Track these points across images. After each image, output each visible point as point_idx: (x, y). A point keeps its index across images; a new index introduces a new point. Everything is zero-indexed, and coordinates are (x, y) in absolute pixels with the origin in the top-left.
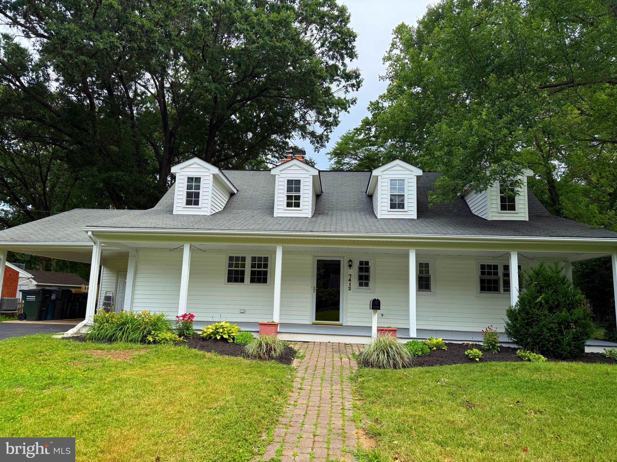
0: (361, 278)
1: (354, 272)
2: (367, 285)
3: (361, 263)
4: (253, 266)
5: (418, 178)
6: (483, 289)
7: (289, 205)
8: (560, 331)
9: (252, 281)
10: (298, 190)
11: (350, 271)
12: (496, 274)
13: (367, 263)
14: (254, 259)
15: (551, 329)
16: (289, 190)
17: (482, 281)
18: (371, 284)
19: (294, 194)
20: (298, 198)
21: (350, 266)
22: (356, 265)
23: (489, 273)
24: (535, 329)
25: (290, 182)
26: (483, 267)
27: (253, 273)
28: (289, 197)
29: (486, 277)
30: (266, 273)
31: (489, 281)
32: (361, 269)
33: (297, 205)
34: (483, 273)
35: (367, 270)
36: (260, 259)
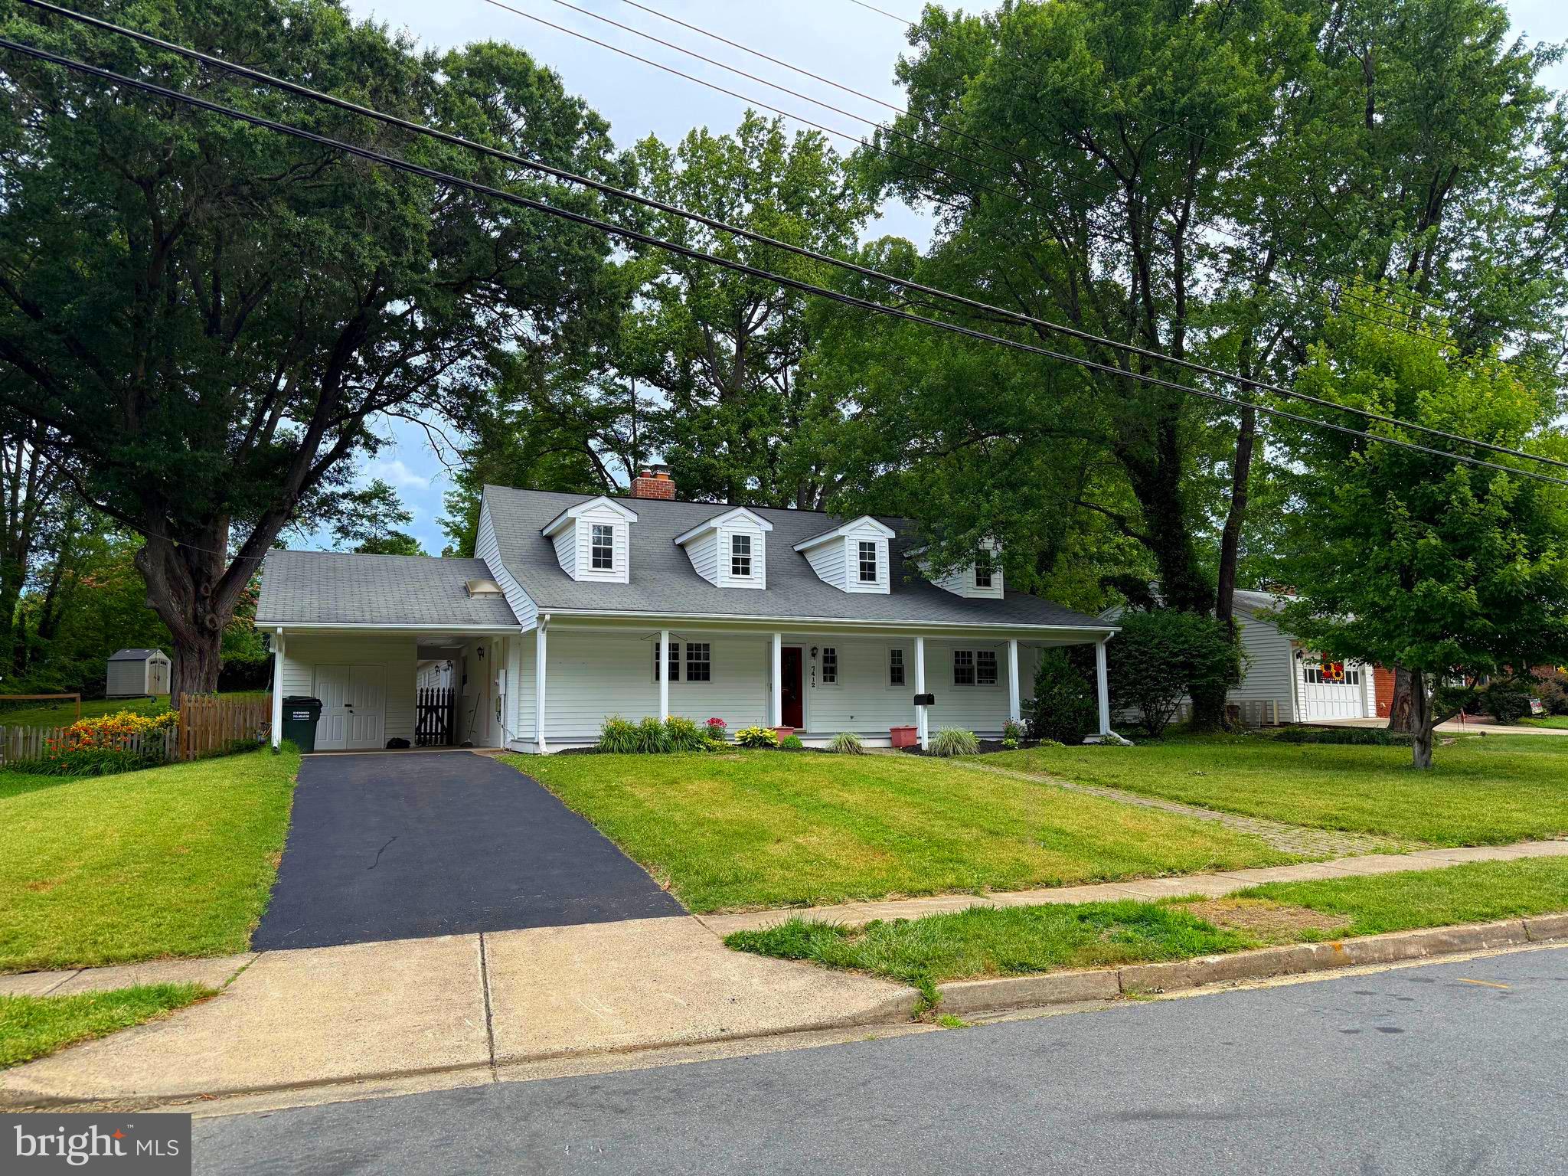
0: (825, 670)
1: (818, 663)
2: (832, 680)
3: (826, 651)
4: (690, 656)
5: (890, 540)
6: (957, 681)
7: (736, 571)
9: (690, 678)
10: (747, 550)
11: (813, 662)
12: (970, 662)
13: (833, 651)
14: (690, 647)
16: (736, 549)
17: (957, 671)
18: (838, 678)
19: (741, 556)
20: (747, 561)
21: (814, 655)
22: (821, 654)
23: (963, 662)
25: (736, 539)
26: (957, 653)
27: (690, 666)
28: (735, 561)
29: (961, 666)
30: (707, 666)
31: (963, 671)
32: (826, 660)
33: (746, 571)
34: (957, 662)
35: (833, 660)
36: (698, 647)
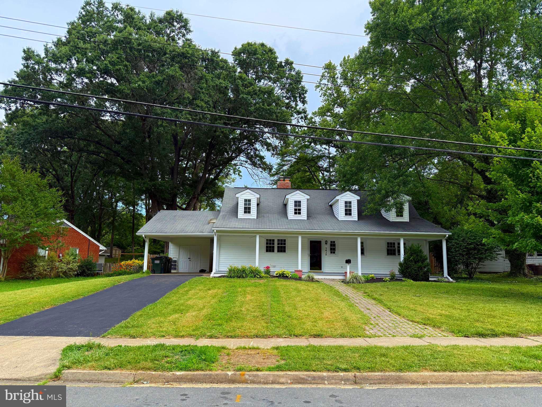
0: (331, 249)
1: (328, 246)
2: (334, 253)
3: (331, 242)
4: (278, 244)
5: (358, 200)
6: (388, 254)
7: (295, 213)
8: (419, 271)
9: (278, 251)
10: (300, 206)
11: (326, 246)
12: (394, 247)
13: (334, 242)
14: (278, 240)
15: (415, 270)
16: (295, 206)
17: (388, 250)
18: (336, 252)
19: (298, 208)
20: (300, 210)
21: (326, 243)
22: (329, 243)
23: (391, 247)
24: (409, 270)
25: (296, 202)
26: (388, 243)
27: (278, 247)
28: (295, 210)
29: (390, 248)
30: (285, 247)
31: (391, 250)
32: (331, 245)
33: (300, 213)
34: (388, 246)
35: (334, 245)
36: (282, 240)
